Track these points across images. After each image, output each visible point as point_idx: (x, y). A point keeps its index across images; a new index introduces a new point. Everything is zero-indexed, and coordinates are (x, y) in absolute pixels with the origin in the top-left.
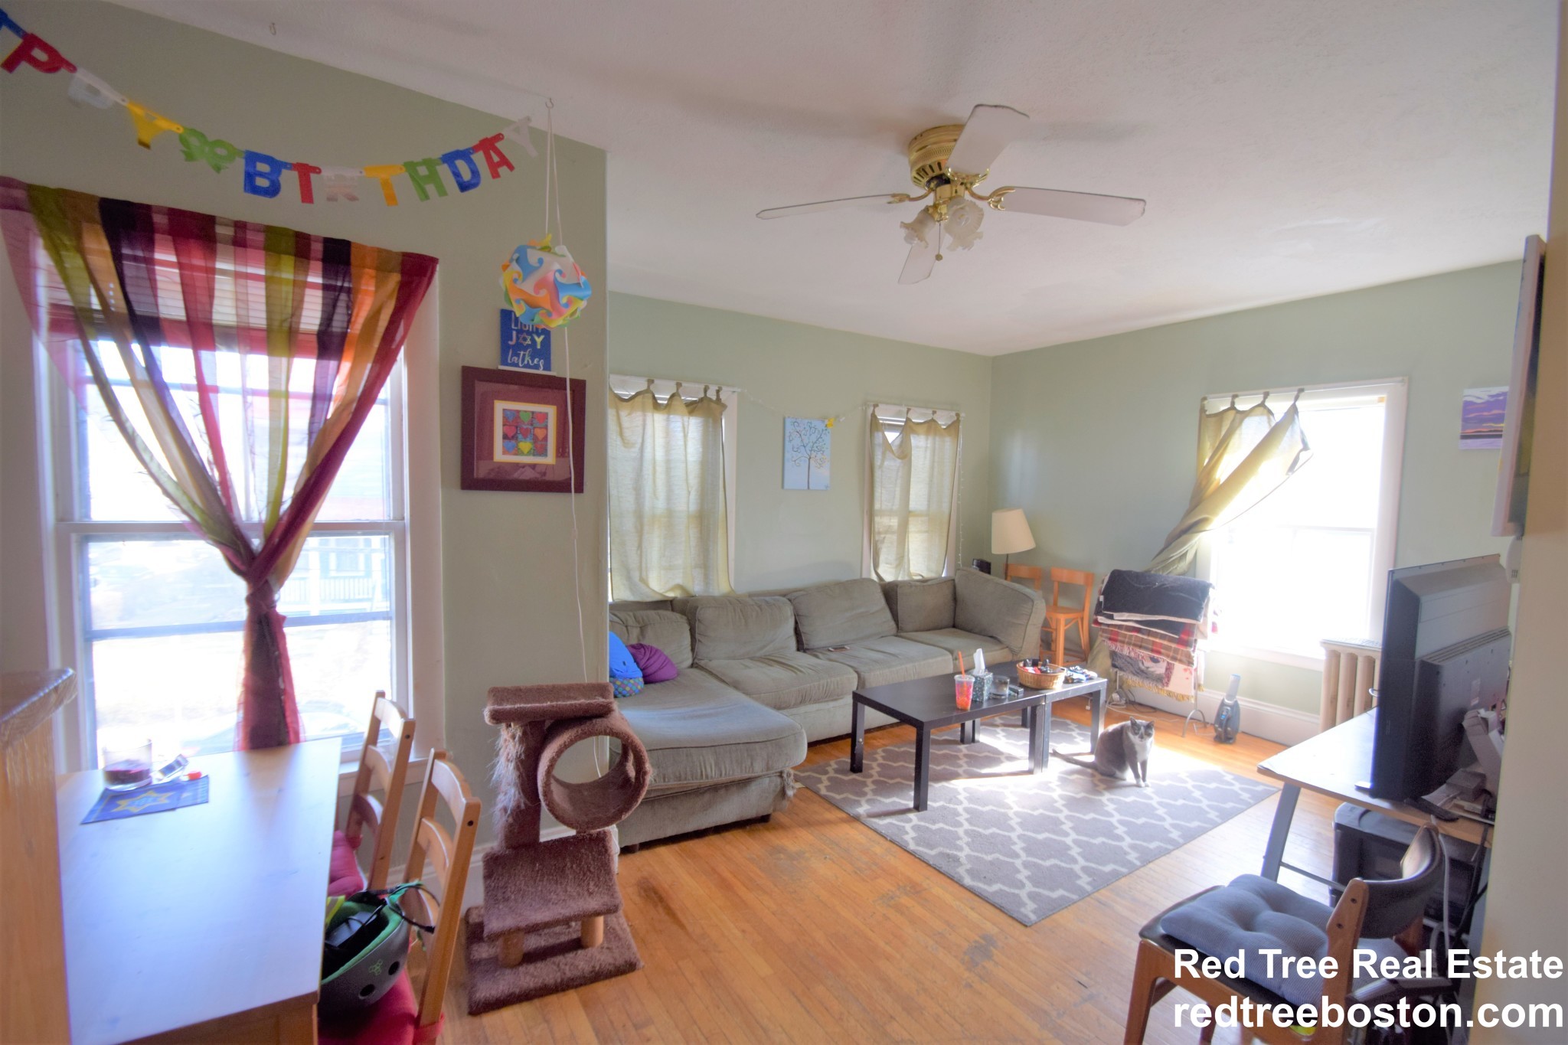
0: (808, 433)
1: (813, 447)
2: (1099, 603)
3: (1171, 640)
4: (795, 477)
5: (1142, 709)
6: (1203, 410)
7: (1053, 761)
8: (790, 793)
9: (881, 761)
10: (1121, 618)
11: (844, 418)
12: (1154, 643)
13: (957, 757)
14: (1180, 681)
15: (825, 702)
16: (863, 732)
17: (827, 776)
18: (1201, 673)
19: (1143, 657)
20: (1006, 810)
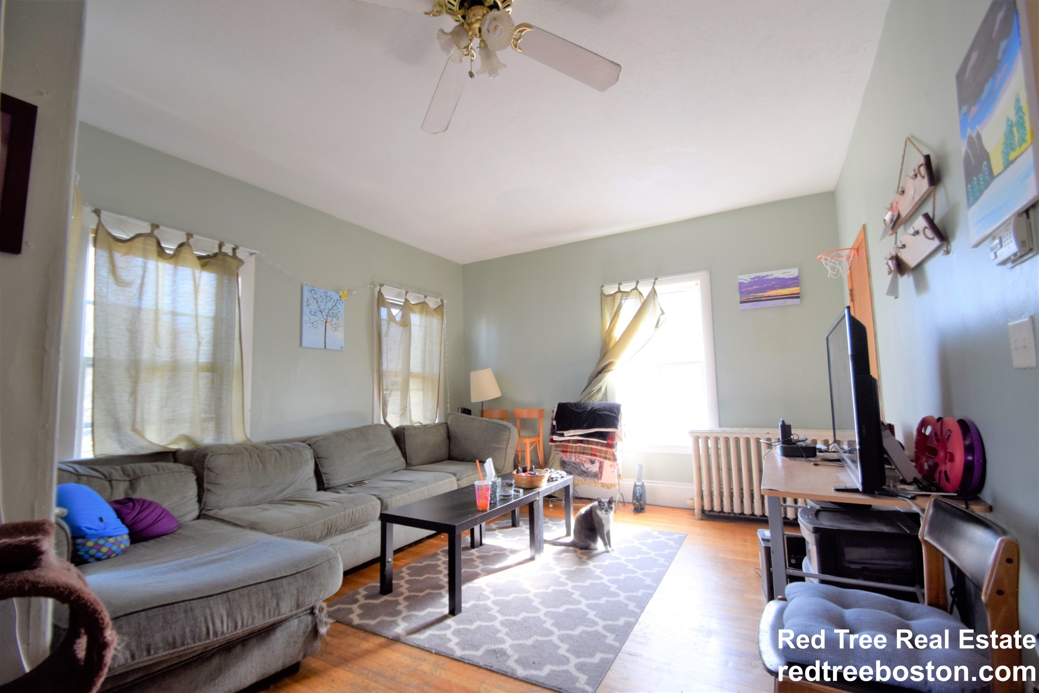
0: (324, 300)
1: (328, 313)
2: (553, 426)
3: (603, 445)
4: (312, 336)
5: (582, 500)
6: (602, 294)
7: (546, 547)
8: (323, 630)
9: (407, 578)
10: (571, 435)
11: (355, 292)
12: (592, 449)
13: (472, 560)
14: (609, 474)
15: (350, 531)
16: (392, 553)
17: (358, 604)
18: (620, 467)
19: (585, 461)
20: (526, 595)
